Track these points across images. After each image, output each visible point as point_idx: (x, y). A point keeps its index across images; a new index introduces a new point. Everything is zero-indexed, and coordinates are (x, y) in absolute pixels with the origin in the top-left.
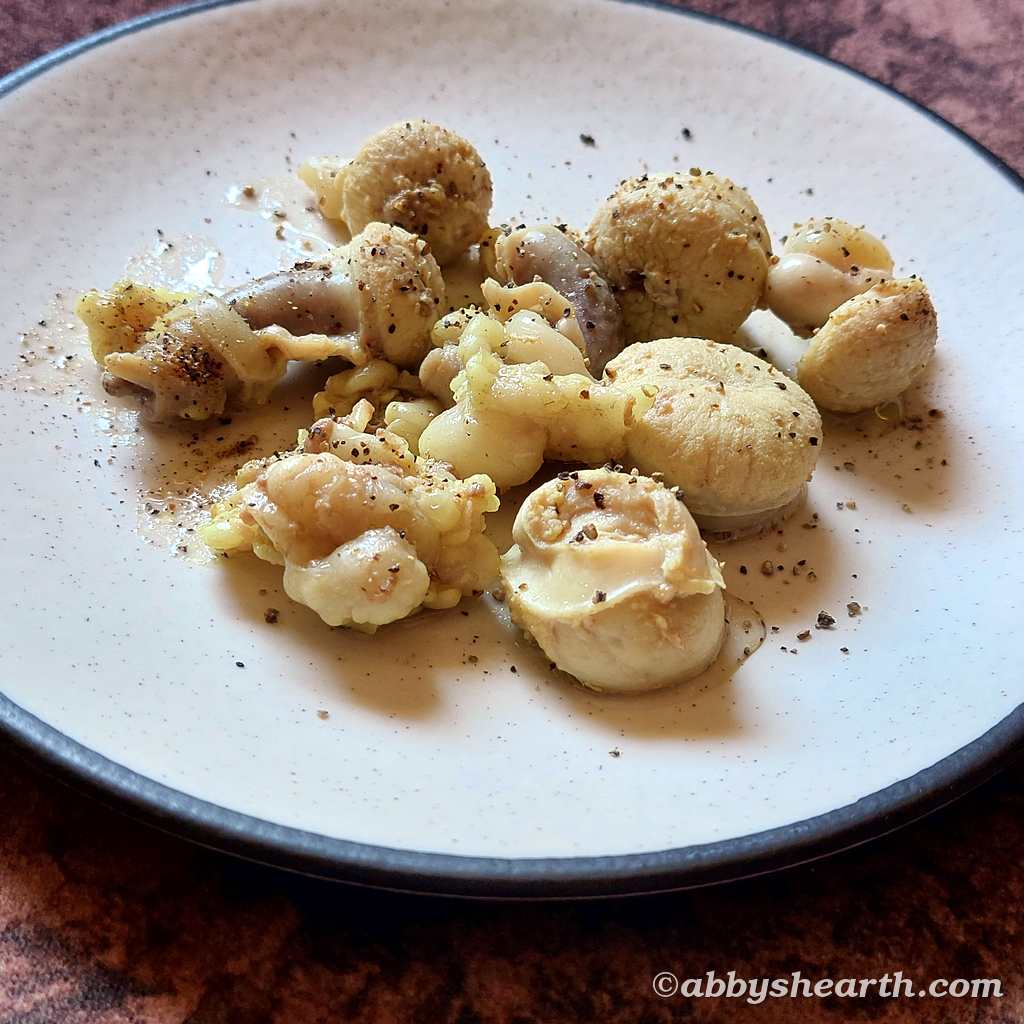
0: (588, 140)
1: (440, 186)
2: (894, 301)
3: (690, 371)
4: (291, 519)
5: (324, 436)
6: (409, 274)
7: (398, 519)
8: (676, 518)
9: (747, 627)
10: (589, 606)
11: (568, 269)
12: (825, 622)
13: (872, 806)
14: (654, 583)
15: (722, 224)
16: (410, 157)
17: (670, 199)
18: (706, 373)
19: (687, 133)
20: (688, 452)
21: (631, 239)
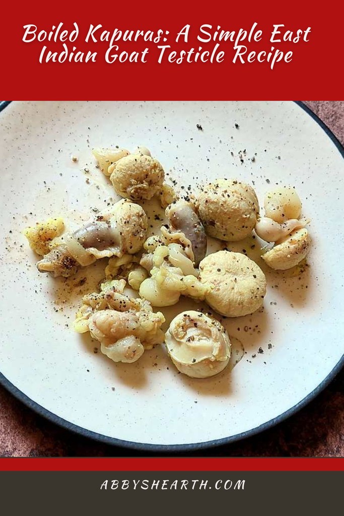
0: (200, 128)
1: (147, 183)
2: (294, 247)
3: (227, 271)
4: (104, 334)
5: (111, 297)
6: (137, 227)
7: (135, 333)
8: (218, 338)
9: (237, 352)
10: (191, 363)
11: (190, 224)
12: (261, 351)
13: (263, 427)
14: (210, 357)
15: (242, 212)
16: (136, 173)
17: (225, 202)
18: (231, 272)
19: (237, 126)
20: (224, 304)
21: (211, 212)
